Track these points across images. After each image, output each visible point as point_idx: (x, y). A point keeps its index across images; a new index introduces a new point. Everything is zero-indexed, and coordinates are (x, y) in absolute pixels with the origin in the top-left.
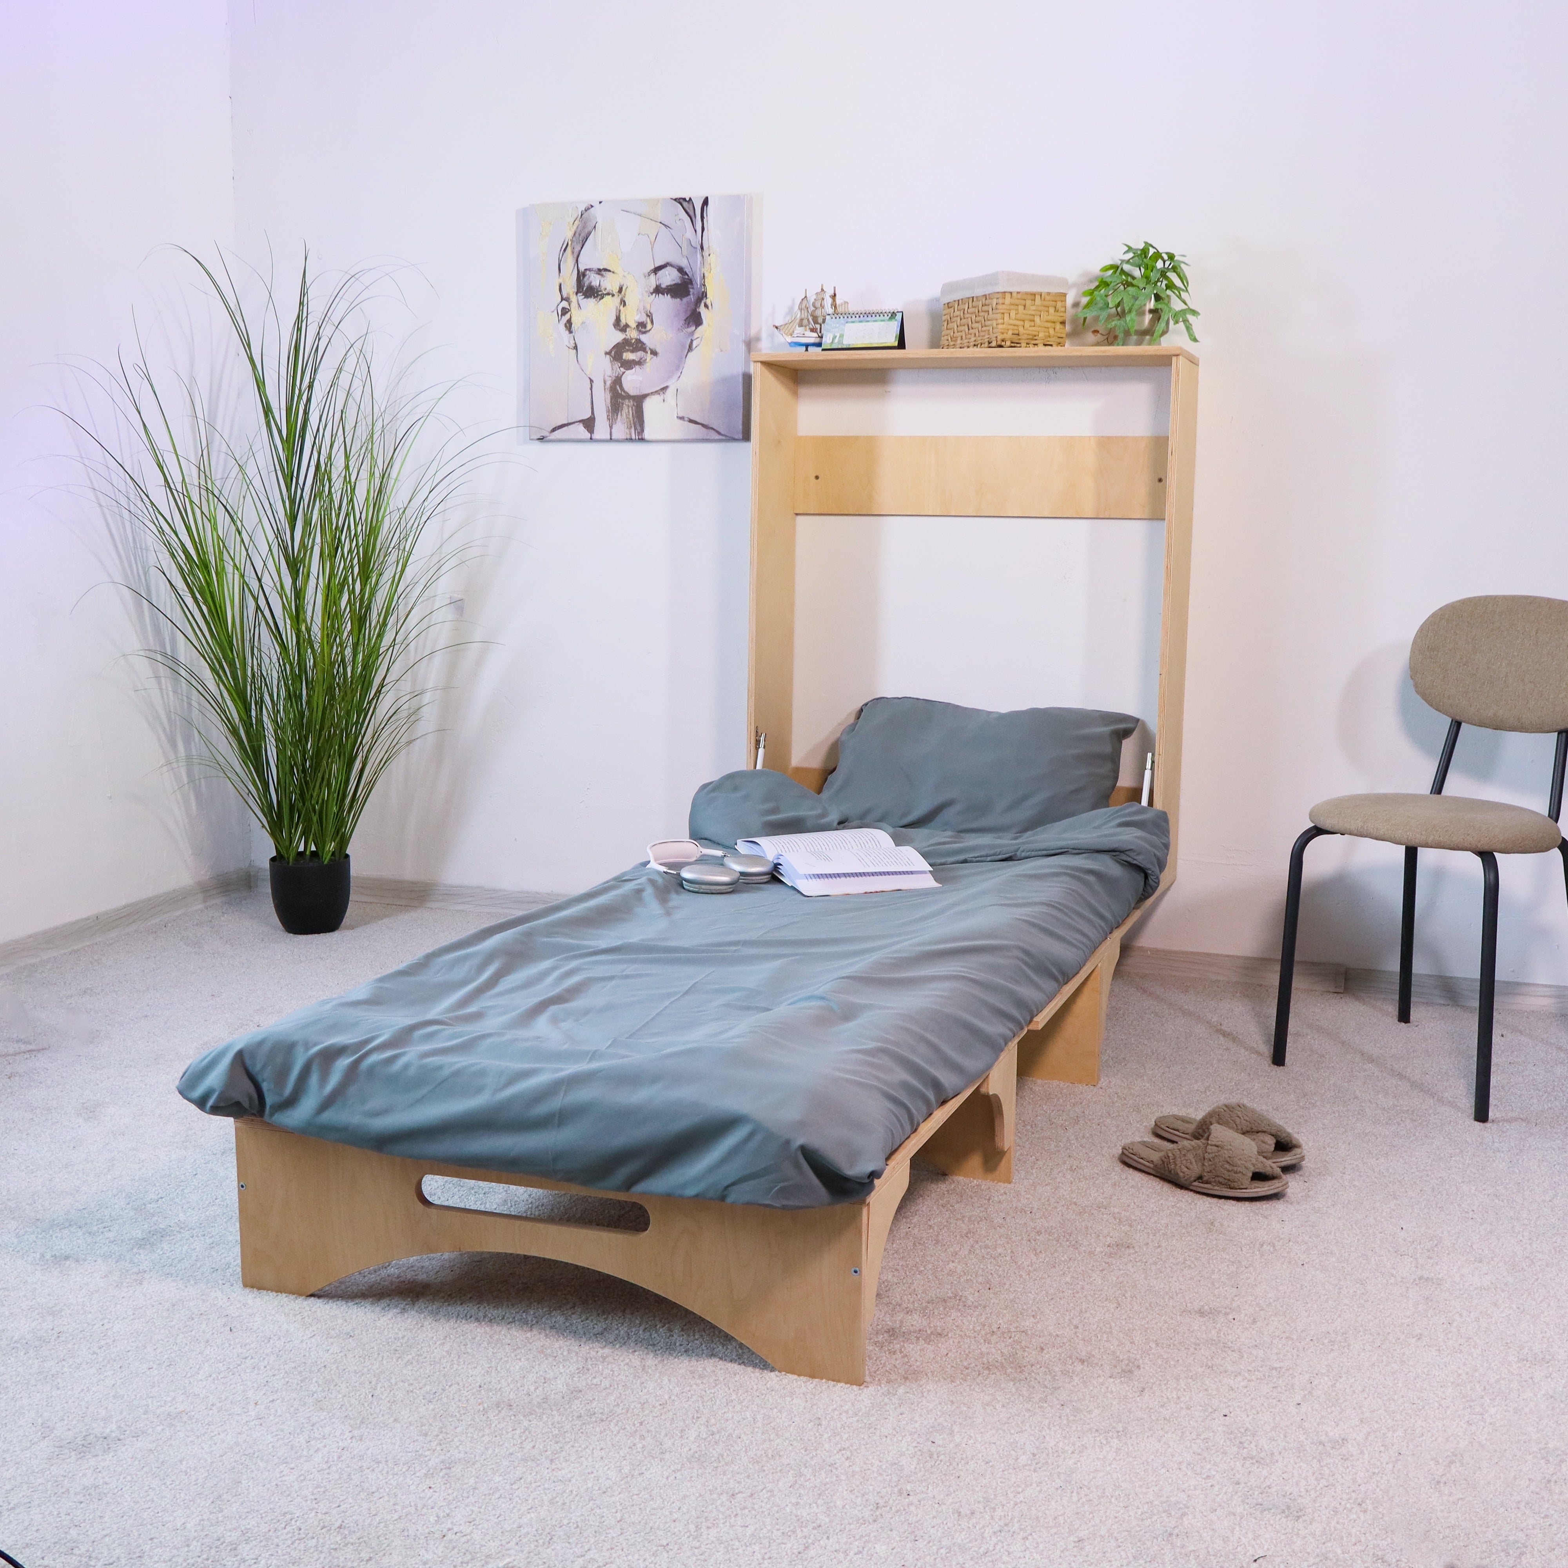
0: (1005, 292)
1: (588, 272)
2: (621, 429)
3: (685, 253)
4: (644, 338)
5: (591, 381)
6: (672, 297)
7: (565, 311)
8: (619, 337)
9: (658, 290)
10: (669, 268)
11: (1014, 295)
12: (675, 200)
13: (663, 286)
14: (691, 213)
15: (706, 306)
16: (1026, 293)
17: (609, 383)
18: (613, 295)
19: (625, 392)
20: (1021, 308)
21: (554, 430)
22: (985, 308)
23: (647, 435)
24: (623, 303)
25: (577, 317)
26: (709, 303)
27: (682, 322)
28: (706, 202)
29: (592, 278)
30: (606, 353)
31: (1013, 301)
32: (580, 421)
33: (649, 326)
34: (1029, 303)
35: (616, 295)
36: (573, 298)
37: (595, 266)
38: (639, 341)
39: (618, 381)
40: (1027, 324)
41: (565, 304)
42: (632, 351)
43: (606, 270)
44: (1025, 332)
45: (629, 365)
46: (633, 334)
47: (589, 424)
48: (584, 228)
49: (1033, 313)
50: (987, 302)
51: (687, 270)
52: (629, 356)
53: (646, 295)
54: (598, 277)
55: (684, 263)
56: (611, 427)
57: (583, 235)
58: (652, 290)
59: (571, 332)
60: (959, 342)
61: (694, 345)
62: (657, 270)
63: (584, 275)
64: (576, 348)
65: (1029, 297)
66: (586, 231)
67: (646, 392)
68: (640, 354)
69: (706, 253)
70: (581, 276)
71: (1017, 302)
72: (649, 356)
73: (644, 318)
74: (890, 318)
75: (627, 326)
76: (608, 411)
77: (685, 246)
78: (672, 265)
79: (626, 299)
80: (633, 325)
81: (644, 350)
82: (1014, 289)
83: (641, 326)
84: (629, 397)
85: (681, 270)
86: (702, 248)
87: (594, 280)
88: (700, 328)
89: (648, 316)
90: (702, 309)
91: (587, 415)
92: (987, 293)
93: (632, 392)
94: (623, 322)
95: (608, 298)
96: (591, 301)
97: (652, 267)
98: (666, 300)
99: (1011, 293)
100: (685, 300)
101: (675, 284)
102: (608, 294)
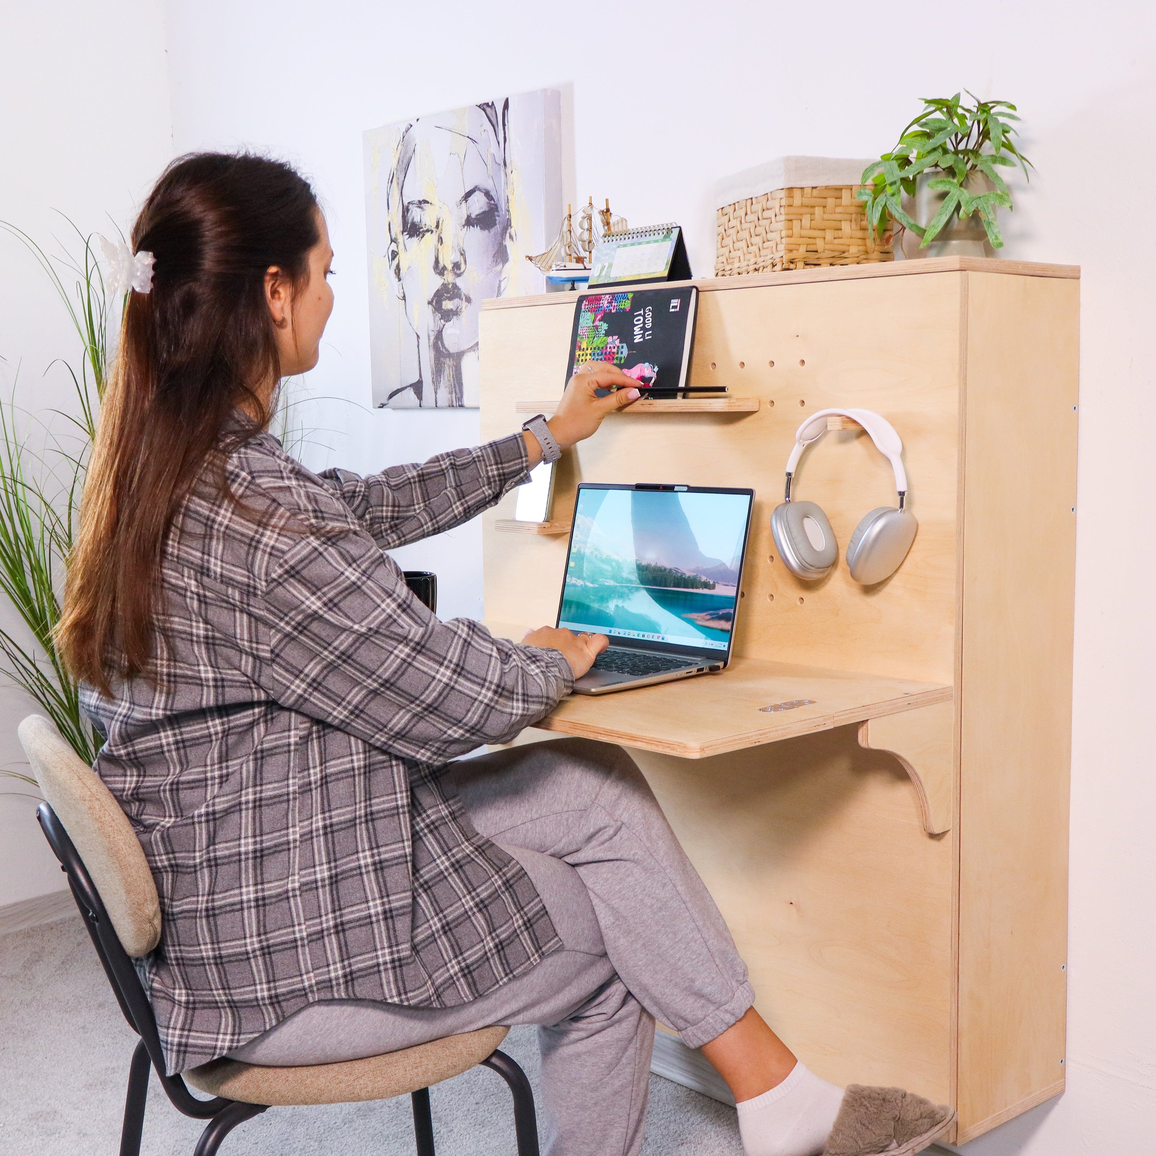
0: (792, 188)
1: (411, 206)
2: (444, 395)
3: (490, 173)
4: (459, 282)
5: (418, 336)
6: (481, 228)
7: (394, 255)
8: (437, 282)
9: (469, 222)
10: (477, 192)
11: (808, 191)
12: (479, 106)
13: (473, 216)
14: (495, 122)
15: (511, 237)
16: (827, 188)
17: (432, 338)
18: (432, 232)
19: (447, 350)
20: (818, 211)
21: (391, 396)
22: (767, 214)
23: (466, 402)
24: (440, 240)
25: (404, 259)
26: (513, 234)
27: (491, 259)
28: (506, 106)
29: (414, 214)
30: (430, 303)
31: (806, 201)
32: (411, 386)
33: (463, 267)
34: (831, 202)
35: (434, 230)
36: (400, 238)
37: (416, 198)
38: (455, 286)
39: (439, 335)
40: (829, 235)
41: (393, 246)
42: (450, 299)
43: (426, 202)
44: (827, 247)
45: (447, 316)
46: (449, 277)
47: (418, 387)
48: (406, 153)
49: (838, 217)
50: (770, 204)
51: (493, 193)
52: (447, 305)
53: (459, 228)
54: (419, 210)
55: (488, 185)
56: (436, 393)
57: (405, 161)
58: (463, 223)
59: (400, 280)
60: (737, 265)
61: (502, 288)
62: (468, 195)
63: (408, 210)
64: (404, 298)
65: (832, 193)
66: (408, 156)
67: (462, 349)
68: (457, 301)
69: (508, 171)
70: (406, 210)
71: (812, 201)
72: (464, 304)
73: (459, 258)
74: (665, 237)
75: (444, 268)
76: (433, 374)
77: (489, 163)
78: (480, 190)
79: (442, 235)
80: (449, 267)
81: (459, 296)
82: (808, 183)
83: (456, 266)
84: (449, 355)
85: (487, 194)
86: (505, 164)
87: (415, 214)
88: (507, 265)
89: (462, 254)
90: (507, 242)
91: (415, 379)
92: (768, 191)
93: (452, 350)
94: (441, 265)
95: (428, 234)
96: (415, 239)
97: (463, 194)
98: (476, 231)
99: (802, 188)
100: (493, 230)
101: (484, 212)
102: (428, 231)
